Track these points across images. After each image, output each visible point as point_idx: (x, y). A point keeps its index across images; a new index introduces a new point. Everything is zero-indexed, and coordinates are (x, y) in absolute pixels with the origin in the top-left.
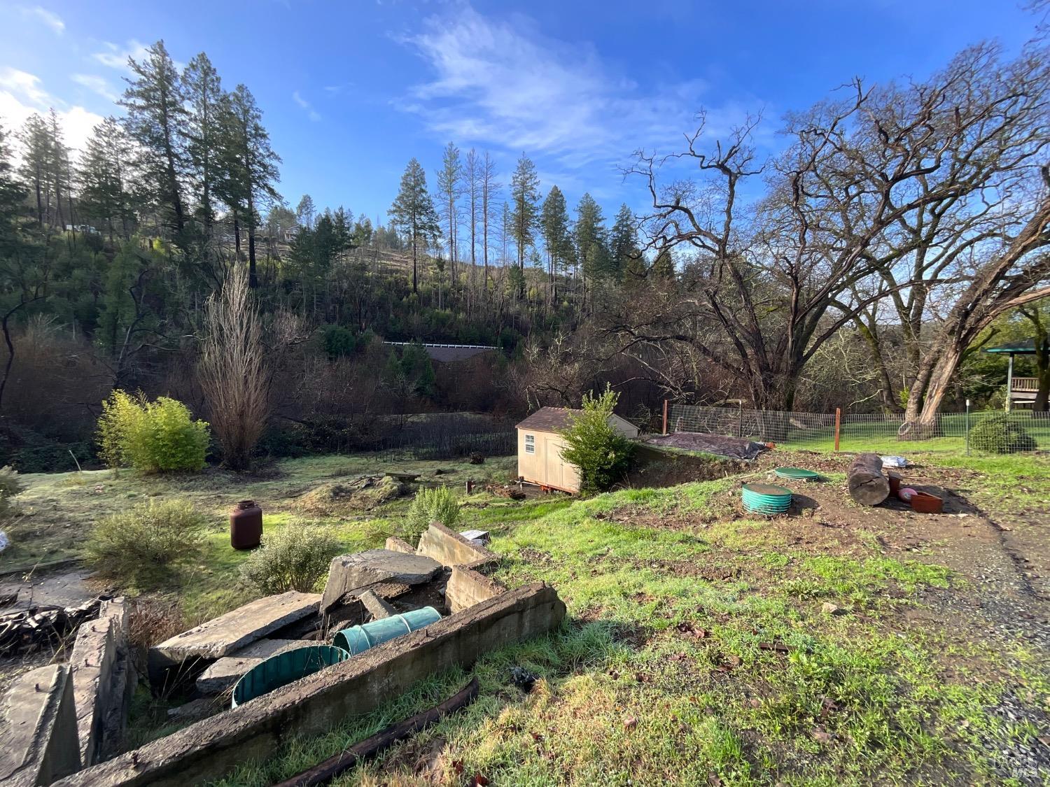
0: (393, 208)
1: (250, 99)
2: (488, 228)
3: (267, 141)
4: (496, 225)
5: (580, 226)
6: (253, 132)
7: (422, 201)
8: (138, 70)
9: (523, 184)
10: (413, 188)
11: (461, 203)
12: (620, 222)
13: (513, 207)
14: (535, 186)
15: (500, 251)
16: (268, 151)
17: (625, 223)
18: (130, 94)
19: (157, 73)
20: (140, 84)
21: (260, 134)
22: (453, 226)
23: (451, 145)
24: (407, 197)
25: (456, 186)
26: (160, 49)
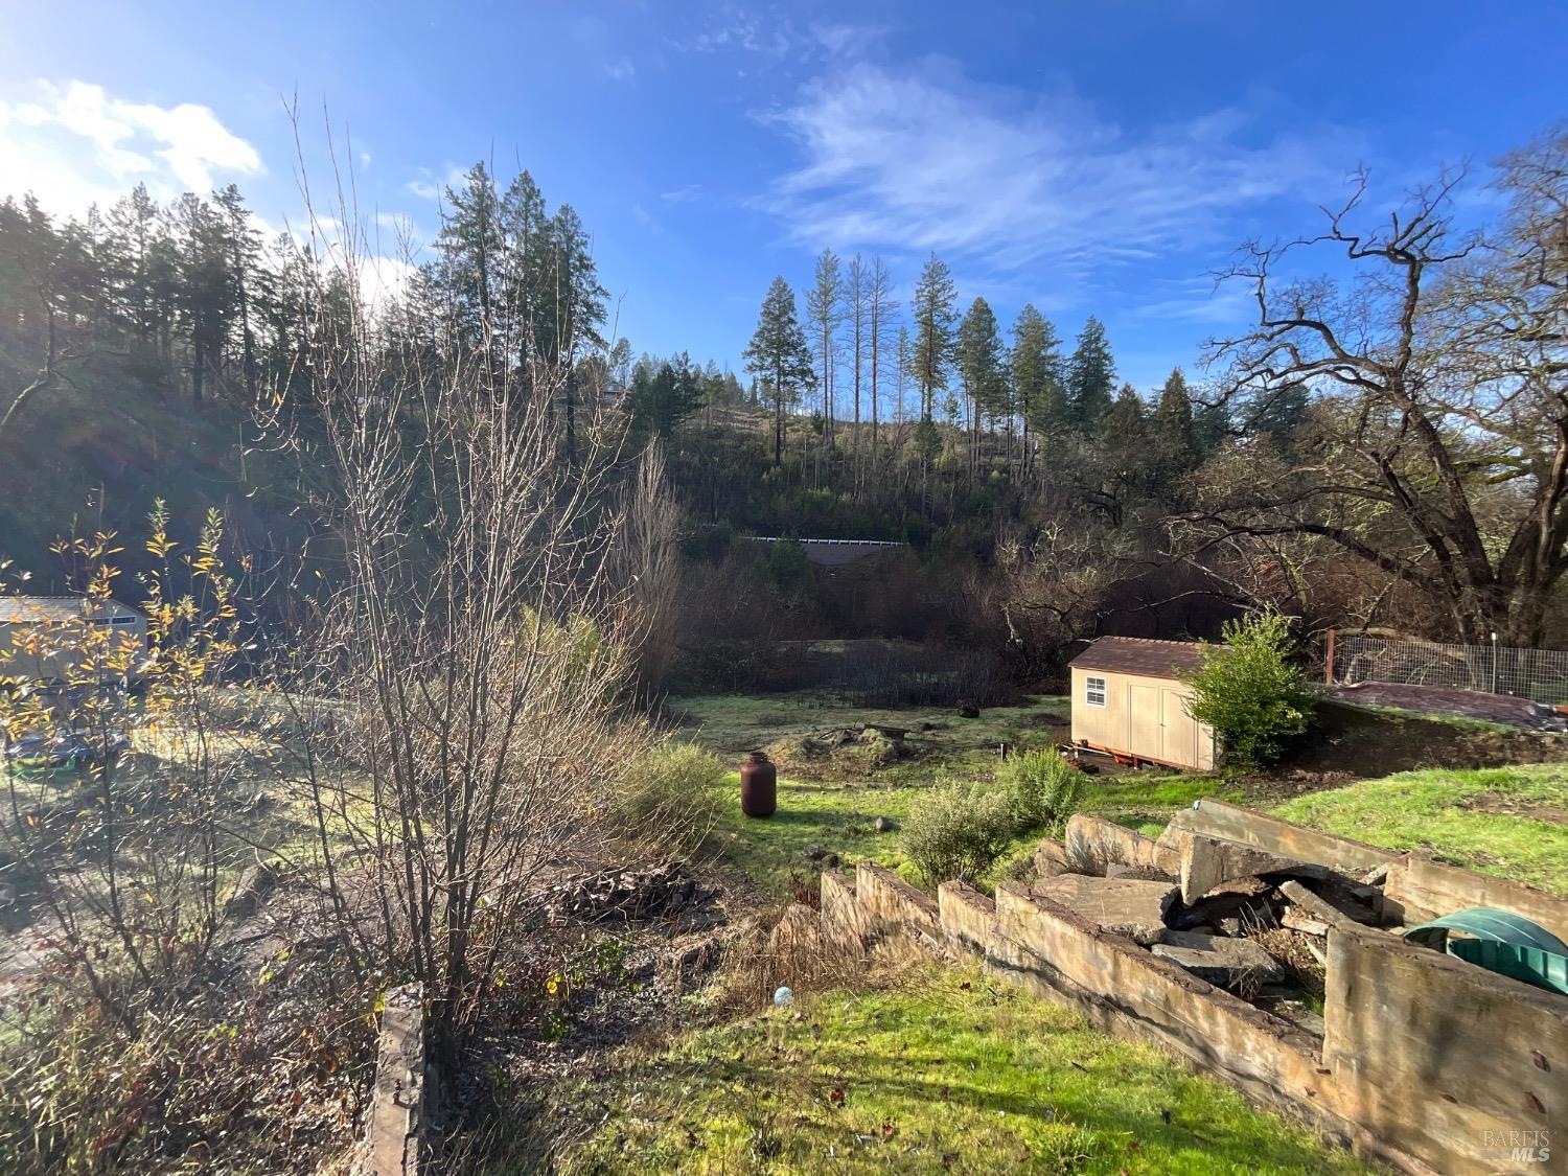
0: (749, 349)
1: (576, 222)
2: (879, 367)
3: (593, 273)
4: (889, 362)
5: (1019, 356)
6: (578, 263)
7: (790, 335)
8: (456, 203)
9: (932, 299)
10: (777, 318)
11: (842, 333)
12: (1086, 347)
13: (915, 334)
14: (949, 302)
15: (895, 400)
16: (594, 285)
17: (1093, 346)
18: (447, 233)
19: (476, 203)
20: (457, 219)
21: (585, 265)
22: (829, 368)
23: (827, 252)
24: (769, 331)
25: (833, 311)
26: (480, 172)
